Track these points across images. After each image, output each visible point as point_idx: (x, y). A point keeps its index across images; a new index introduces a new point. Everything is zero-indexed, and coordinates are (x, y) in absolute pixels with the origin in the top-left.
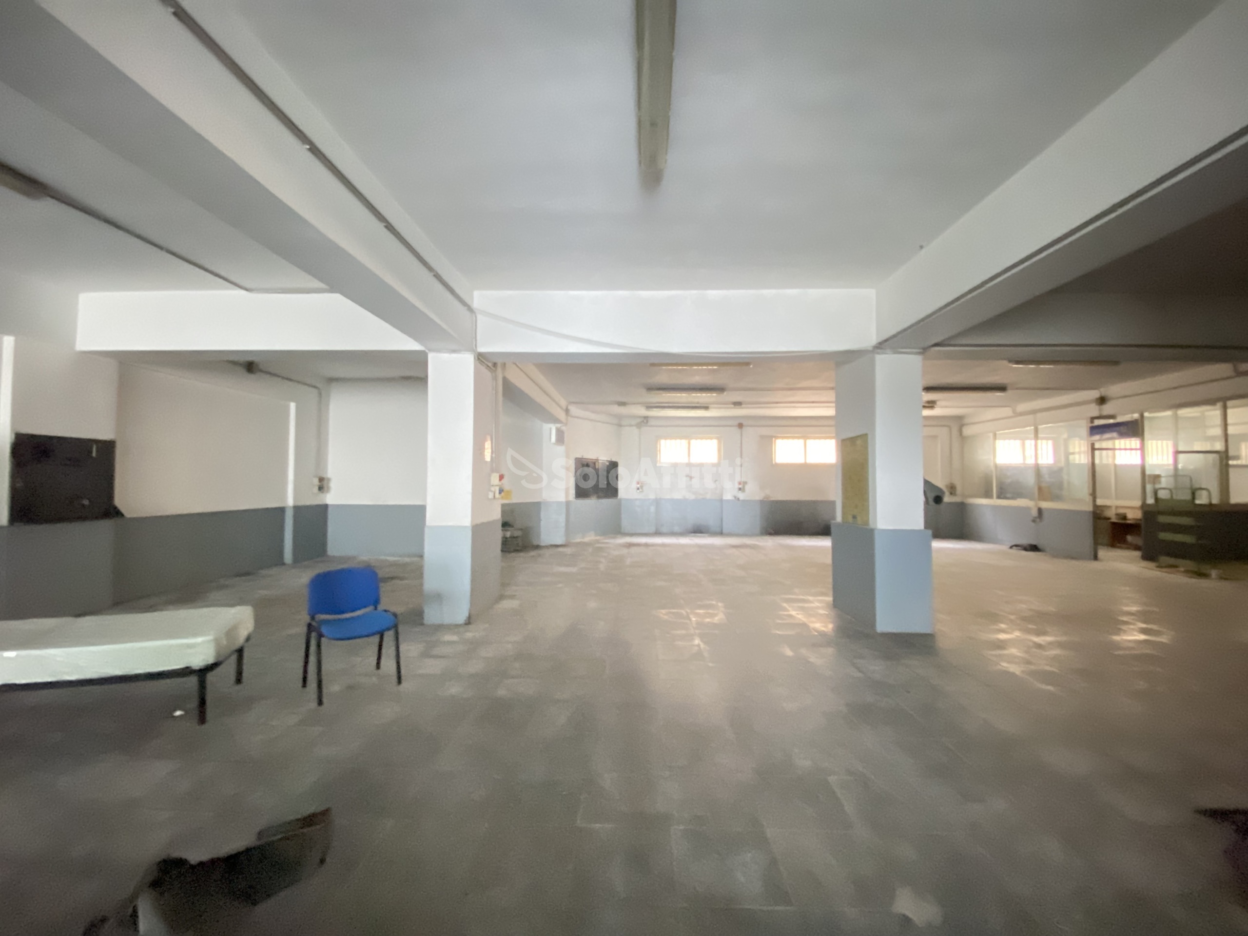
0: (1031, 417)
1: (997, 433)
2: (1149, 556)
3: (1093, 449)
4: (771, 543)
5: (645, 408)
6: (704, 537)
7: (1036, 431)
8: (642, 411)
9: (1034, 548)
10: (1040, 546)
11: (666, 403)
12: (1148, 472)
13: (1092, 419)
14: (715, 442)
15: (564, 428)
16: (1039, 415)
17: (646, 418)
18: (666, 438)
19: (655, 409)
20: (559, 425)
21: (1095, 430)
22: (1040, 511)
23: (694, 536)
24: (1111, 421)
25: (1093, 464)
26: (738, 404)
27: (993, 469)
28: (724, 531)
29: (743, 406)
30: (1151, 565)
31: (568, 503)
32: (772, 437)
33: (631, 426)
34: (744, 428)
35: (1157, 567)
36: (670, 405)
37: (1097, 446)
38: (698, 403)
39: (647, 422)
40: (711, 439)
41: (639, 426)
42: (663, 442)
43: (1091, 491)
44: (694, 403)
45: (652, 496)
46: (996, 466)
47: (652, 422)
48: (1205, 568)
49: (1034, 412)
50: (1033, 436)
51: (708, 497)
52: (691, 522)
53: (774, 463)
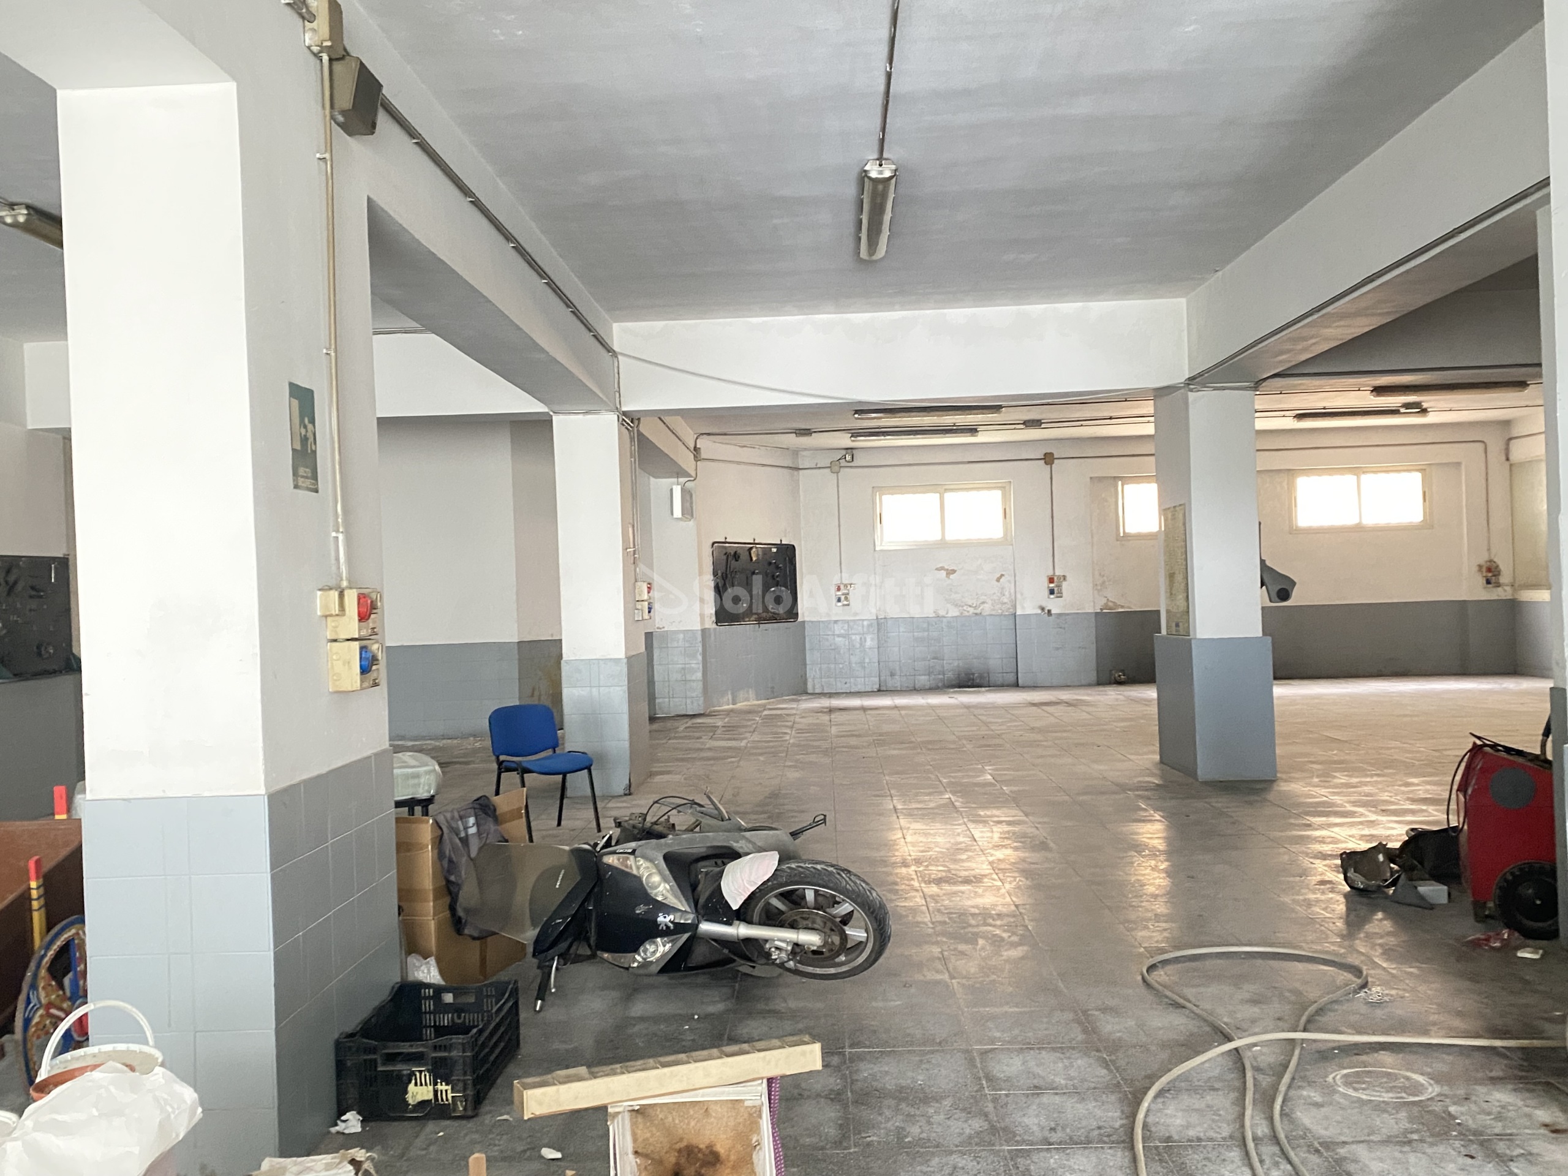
5: (848, 436)
6: (978, 692)
8: (845, 442)
11: (892, 427)
14: (995, 496)
15: (697, 487)
17: (851, 453)
18: (893, 490)
23: (959, 693)
28: (1020, 682)
31: (702, 636)
32: (1116, 479)
33: (818, 467)
34: (1057, 464)
36: (900, 429)
38: (955, 425)
39: (853, 459)
40: (988, 488)
41: (834, 467)
42: (886, 498)
44: (946, 426)
45: (869, 615)
47: (861, 459)
51: (987, 609)
52: (952, 664)
53: (1122, 535)
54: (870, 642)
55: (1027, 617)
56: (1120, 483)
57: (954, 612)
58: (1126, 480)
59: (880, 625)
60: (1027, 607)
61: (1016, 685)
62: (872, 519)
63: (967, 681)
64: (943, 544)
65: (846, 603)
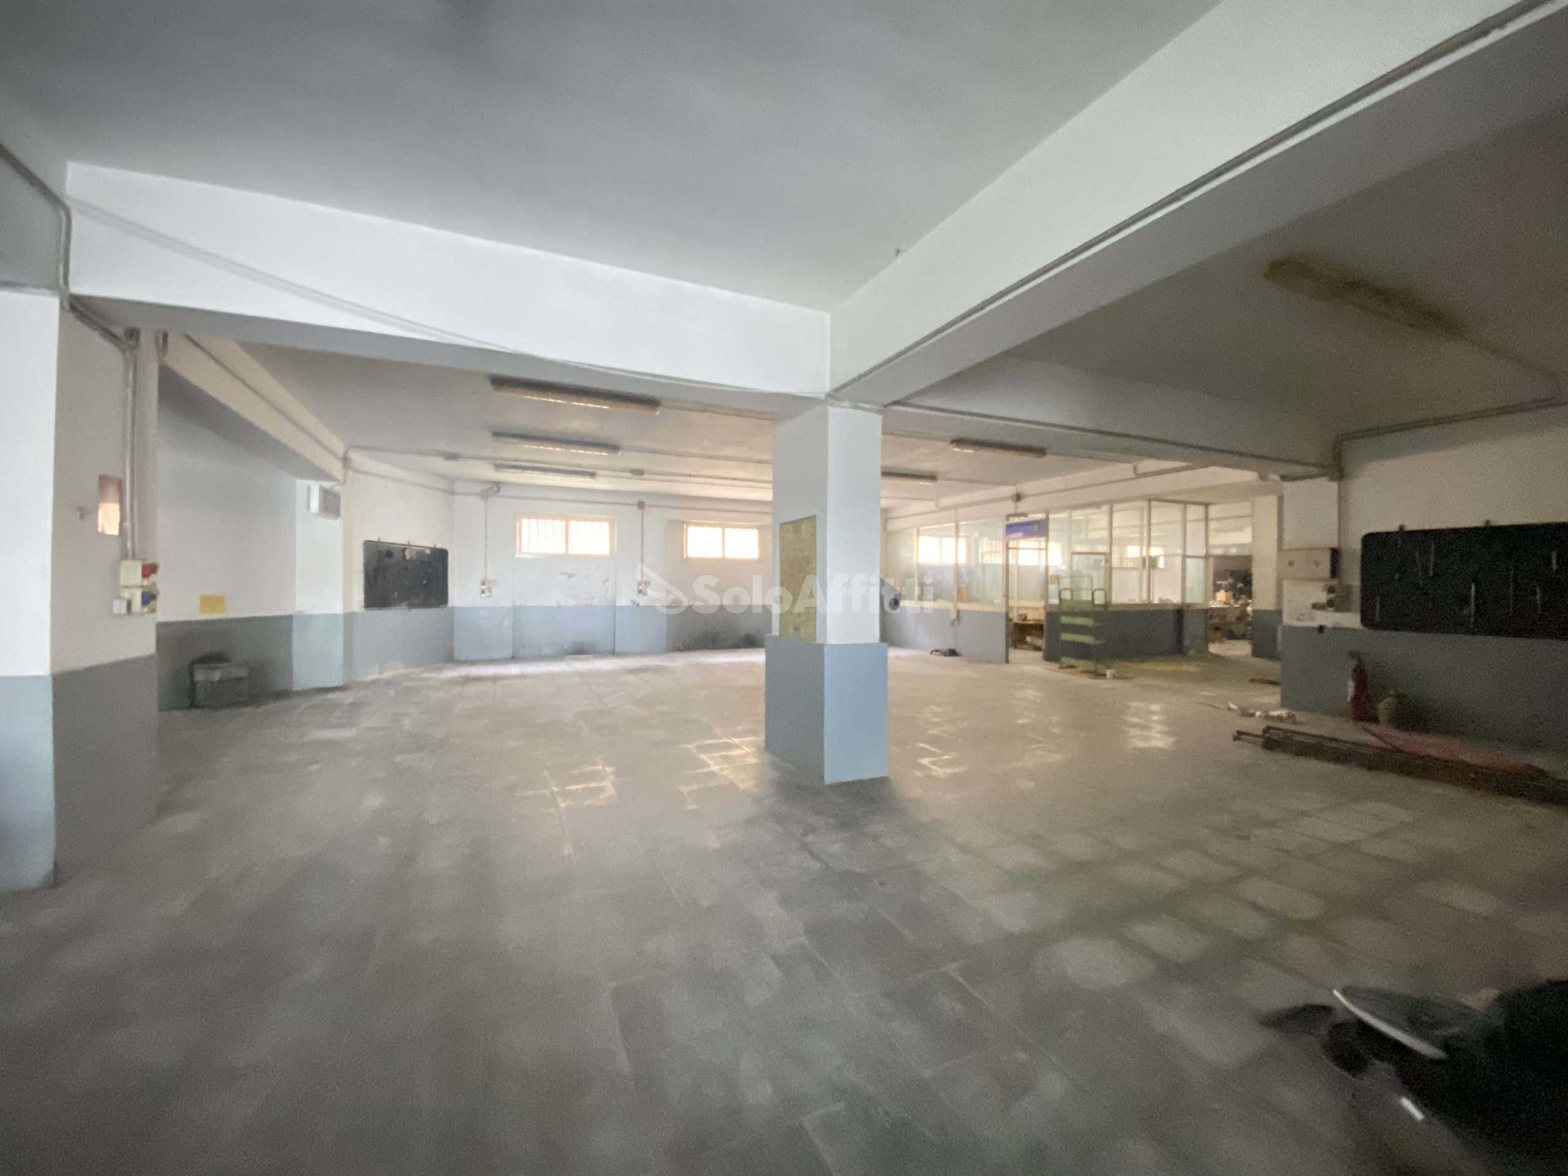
0: (952, 512)
1: (921, 528)
2: (1051, 656)
3: (1008, 548)
4: (680, 662)
5: (493, 467)
6: (588, 659)
7: (957, 527)
8: (490, 473)
9: (953, 653)
10: (957, 650)
11: (529, 461)
12: (1051, 573)
13: (1008, 517)
14: (605, 526)
15: (338, 489)
16: (962, 511)
17: (498, 485)
18: (529, 516)
19: (512, 470)
20: (327, 484)
21: (1011, 529)
22: (958, 612)
23: (573, 660)
24: (1023, 519)
25: (1007, 565)
26: (638, 473)
27: (915, 567)
28: (617, 650)
29: (645, 476)
30: (1054, 666)
31: (349, 618)
32: (682, 522)
33: (469, 494)
34: (646, 509)
35: (1060, 668)
36: (535, 465)
37: (1011, 545)
38: (579, 466)
39: (499, 490)
40: (600, 520)
41: (485, 495)
42: (525, 522)
43: (1005, 593)
44: (572, 465)
45: (507, 603)
46: (918, 564)
47: (505, 491)
48: (1101, 668)
49: (956, 507)
50: (953, 533)
51: (596, 602)
52: (569, 639)
53: (685, 557)
54: (507, 622)
55: (623, 608)
56: (685, 526)
57: (572, 603)
58: (688, 524)
59: (516, 611)
60: (623, 601)
61: (614, 653)
62: (511, 537)
63: (580, 650)
64: (566, 557)
65: (488, 594)
